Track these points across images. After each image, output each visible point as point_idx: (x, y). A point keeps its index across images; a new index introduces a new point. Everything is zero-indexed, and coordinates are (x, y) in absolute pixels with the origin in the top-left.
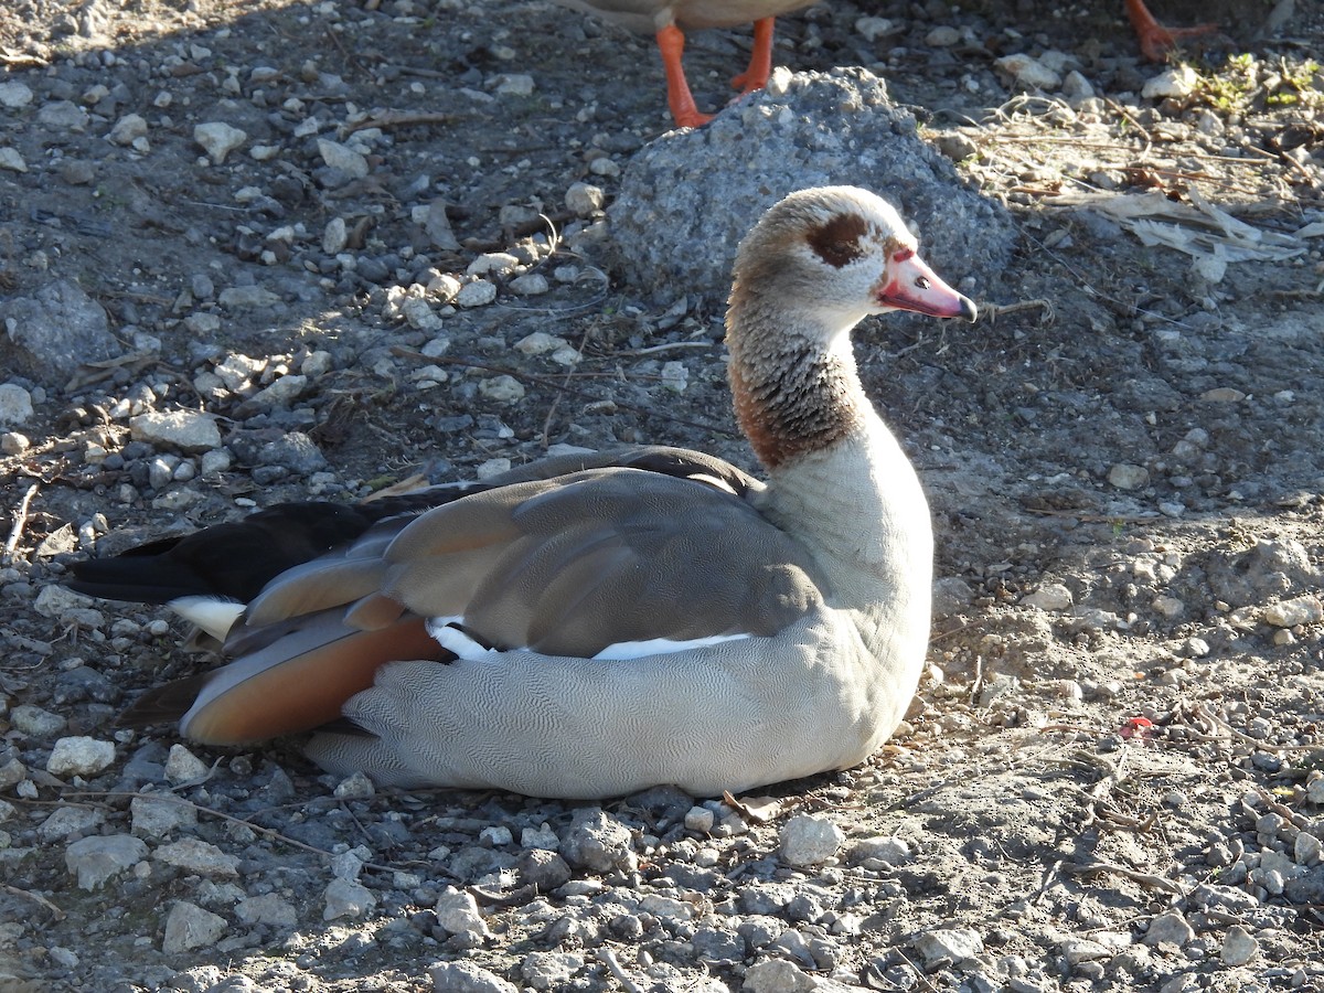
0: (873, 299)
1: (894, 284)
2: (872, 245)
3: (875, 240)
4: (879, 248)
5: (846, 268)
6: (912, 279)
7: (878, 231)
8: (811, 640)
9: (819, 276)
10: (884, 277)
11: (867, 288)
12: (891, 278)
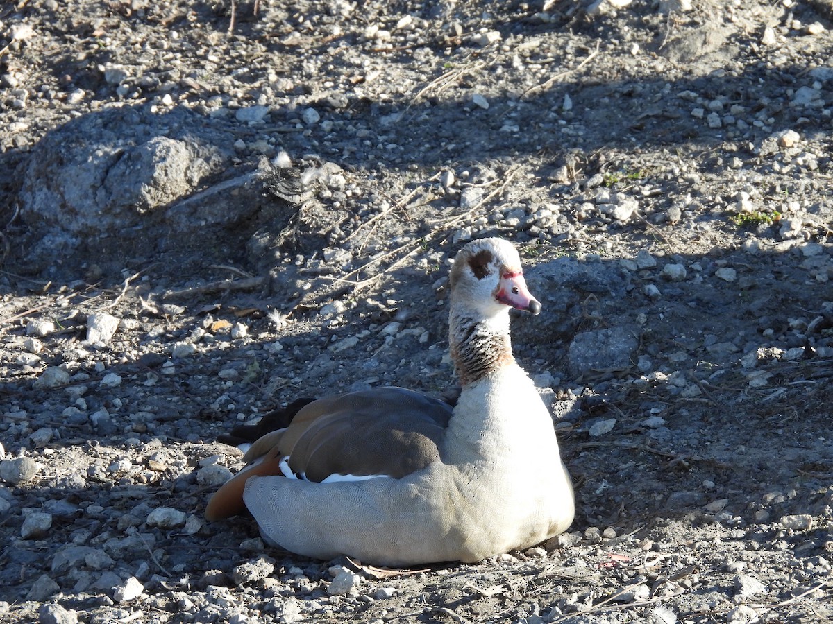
0: (494, 298)
1: (503, 290)
2: (494, 268)
3: (495, 265)
4: (497, 270)
5: (483, 280)
6: (510, 288)
7: (498, 261)
8: (418, 482)
9: (470, 283)
10: (499, 286)
11: (490, 292)
12: (502, 287)
